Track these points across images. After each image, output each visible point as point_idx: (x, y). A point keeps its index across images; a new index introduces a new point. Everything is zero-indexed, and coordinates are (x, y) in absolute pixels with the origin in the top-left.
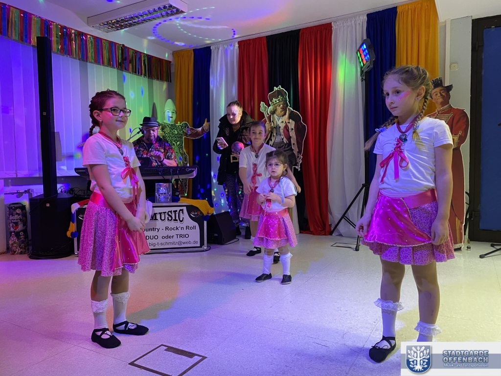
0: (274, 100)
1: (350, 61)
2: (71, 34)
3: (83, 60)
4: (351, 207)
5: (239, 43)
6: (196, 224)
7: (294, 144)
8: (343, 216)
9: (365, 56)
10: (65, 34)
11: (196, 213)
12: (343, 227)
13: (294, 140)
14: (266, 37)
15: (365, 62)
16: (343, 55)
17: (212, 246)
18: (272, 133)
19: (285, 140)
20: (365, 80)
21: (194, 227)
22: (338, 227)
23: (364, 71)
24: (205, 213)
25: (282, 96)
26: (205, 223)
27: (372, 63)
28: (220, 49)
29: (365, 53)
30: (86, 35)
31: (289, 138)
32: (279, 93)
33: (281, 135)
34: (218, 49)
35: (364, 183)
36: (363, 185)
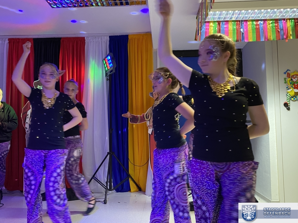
1: (98, 66)
4: (99, 170)
8: (93, 177)
9: (109, 64)
12: (93, 186)
14: (34, 39)
15: (109, 68)
16: (93, 60)
20: (109, 80)
23: (109, 74)
27: (114, 69)
29: (109, 62)
35: (109, 151)
36: (108, 153)
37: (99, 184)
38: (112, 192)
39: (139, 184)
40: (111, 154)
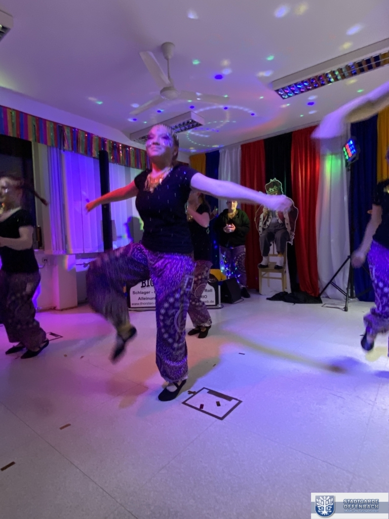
0: (270, 189)
2: (119, 147)
3: (127, 166)
4: (338, 275)
5: (243, 146)
6: (212, 288)
7: (287, 224)
8: (331, 282)
9: (351, 150)
10: (115, 146)
11: (212, 280)
12: (330, 291)
13: (287, 221)
14: (264, 140)
15: (351, 155)
17: (224, 304)
18: (268, 215)
19: (280, 221)
20: (351, 170)
21: (211, 291)
22: (325, 291)
23: (349, 163)
24: (219, 279)
25: (277, 185)
26: (219, 287)
27: (358, 156)
28: (227, 152)
29: (351, 148)
30: (129, 147)
31: (283, 219)
32: (275, 184)
33: (276, 217)
34: (225, 152)
36: (348, 257)
37: (338, 291)
38: (354, 299)
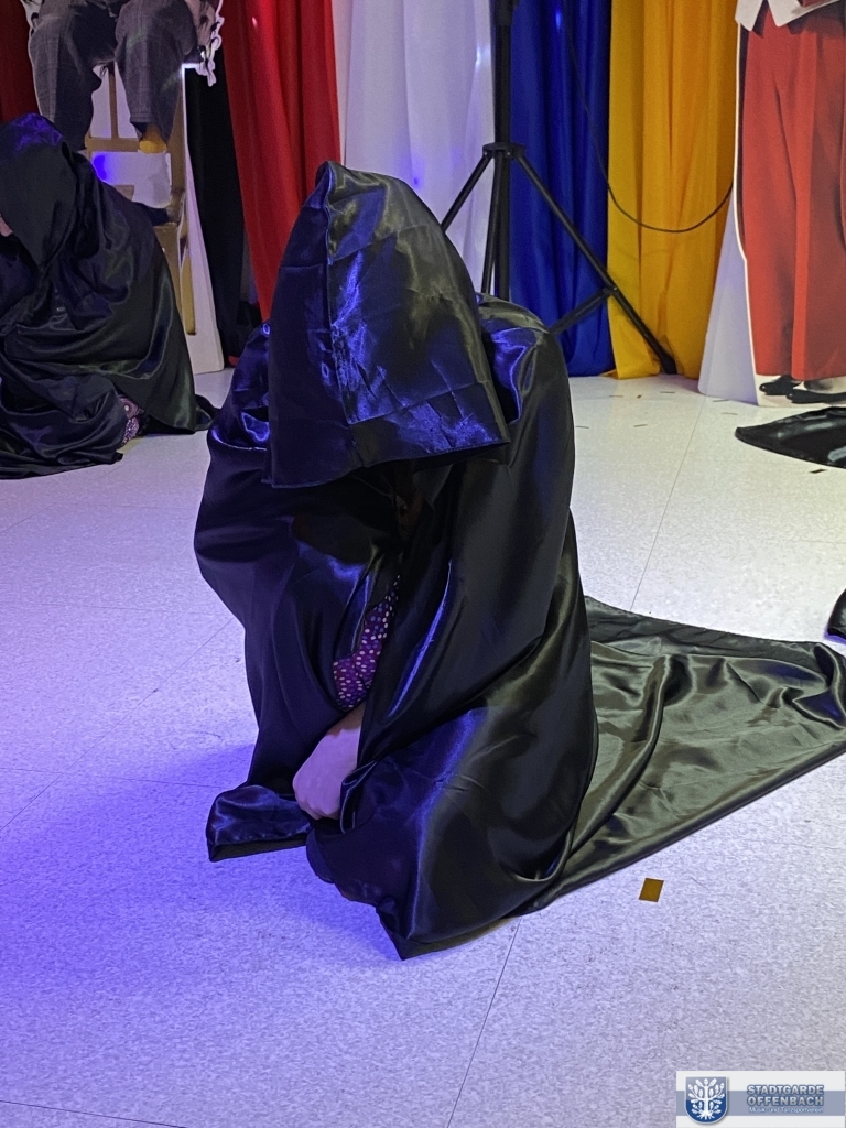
36: (486, 148)
39: (665, 337)
40: (505, 160)
